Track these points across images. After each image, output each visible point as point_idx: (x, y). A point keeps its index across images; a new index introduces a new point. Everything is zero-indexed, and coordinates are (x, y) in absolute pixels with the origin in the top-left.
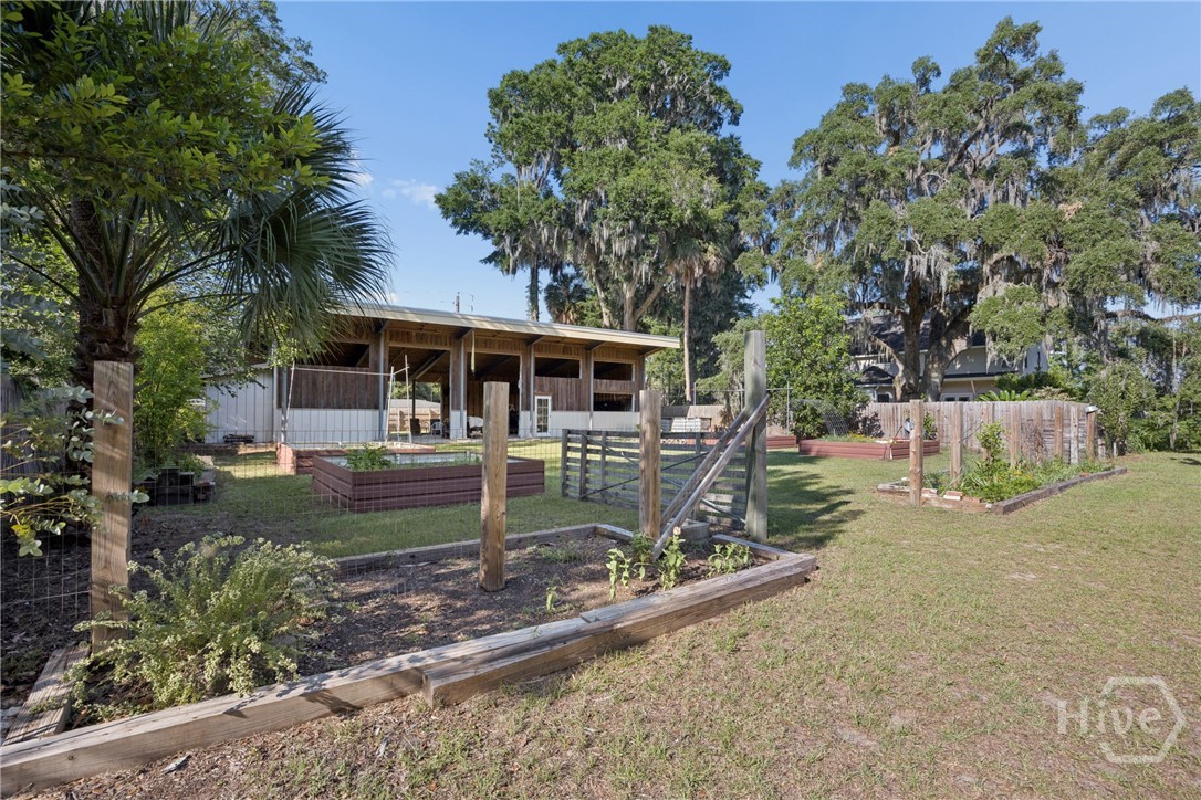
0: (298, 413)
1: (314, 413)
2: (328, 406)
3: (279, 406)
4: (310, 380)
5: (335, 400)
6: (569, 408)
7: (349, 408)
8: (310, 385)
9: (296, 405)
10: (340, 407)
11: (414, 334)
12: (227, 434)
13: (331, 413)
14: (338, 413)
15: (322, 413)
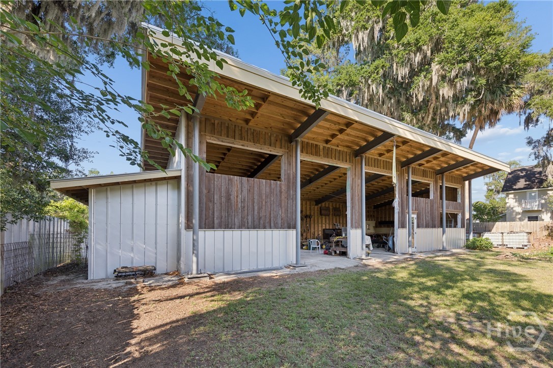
0: (210, 233)
1: (228, 233)
2: (243, 226)
3: (189, 226)
4: (224, 194)
5: (250, 218)
6: (427, 226)
7: (265, 228)
8: (223, 199)
9: (208, 224)
10: (255, 227)
11: (321, 147)
12: (118, 266)
13: (245, 233)
14: (253, 233)
15: (237, 233)
